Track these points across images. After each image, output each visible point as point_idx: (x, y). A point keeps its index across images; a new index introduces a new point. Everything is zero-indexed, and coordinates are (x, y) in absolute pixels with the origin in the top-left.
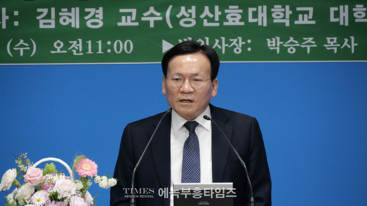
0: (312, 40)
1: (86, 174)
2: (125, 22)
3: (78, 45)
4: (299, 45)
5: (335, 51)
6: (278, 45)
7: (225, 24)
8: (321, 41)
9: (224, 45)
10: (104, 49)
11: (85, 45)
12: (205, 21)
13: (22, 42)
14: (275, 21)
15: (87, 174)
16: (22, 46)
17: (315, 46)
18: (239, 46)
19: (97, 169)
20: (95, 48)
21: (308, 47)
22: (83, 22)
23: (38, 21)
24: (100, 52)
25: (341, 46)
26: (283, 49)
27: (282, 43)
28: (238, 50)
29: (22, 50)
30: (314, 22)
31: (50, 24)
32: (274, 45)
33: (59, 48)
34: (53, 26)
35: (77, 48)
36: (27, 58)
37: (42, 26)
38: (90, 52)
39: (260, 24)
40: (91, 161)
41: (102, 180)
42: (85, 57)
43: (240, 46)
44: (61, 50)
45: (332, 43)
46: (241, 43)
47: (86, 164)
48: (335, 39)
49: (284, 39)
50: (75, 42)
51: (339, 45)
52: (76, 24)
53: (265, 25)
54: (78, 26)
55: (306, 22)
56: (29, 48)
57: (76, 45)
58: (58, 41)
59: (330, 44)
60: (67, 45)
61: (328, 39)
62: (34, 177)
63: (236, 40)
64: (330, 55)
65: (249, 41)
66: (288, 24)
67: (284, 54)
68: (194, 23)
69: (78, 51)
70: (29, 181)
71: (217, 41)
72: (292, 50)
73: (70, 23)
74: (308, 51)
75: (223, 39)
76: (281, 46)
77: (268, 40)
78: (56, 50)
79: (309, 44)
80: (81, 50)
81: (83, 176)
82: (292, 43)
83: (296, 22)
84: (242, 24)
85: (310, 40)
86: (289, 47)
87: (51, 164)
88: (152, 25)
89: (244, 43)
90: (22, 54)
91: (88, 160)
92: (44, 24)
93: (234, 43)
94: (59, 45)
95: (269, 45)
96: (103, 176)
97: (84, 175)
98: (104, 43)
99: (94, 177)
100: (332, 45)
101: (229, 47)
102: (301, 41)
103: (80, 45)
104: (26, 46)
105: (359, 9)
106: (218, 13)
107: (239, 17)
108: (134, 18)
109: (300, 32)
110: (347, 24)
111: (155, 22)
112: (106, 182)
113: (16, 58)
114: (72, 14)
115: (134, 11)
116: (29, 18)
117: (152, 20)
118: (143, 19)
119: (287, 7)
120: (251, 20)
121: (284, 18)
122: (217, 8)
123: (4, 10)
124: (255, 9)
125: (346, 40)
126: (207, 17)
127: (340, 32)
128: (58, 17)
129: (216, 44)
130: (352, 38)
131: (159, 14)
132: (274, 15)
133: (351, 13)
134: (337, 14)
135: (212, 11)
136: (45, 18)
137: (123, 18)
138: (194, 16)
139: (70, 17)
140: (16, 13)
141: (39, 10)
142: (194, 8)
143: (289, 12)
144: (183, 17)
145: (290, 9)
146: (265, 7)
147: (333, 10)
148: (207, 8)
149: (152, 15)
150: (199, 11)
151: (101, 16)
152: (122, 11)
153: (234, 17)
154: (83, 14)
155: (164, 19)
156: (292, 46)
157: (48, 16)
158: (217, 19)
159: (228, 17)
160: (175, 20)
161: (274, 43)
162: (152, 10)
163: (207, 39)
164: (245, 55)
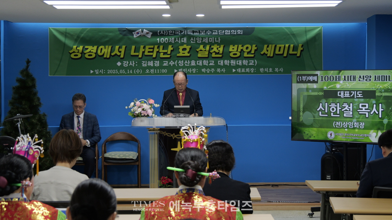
2: (165, 65)
7: (191, 65)
8: (216, 69)
9: (191, 71)
10: (159, 72)
11: (154, 71)
12: (186, 64)
13: (138, 70)
14: (204, 64)
16: (138, 71)
19: (154, 102)
20: (157, 71)
21: (213, 71)
22: (154, 65)
23: (142, 64)
24: (158, 72)
26: (206, 72)
29: (138, 72)
30: (214, 65)
33: (148, 72)
34: (146, 66)
36: (139, 74)
37: (143, 66)
38: (156, 72)
39: (200, 65)
42: (155, 74)
46: (195, 70)
48: (220, 69)
49: (206, 69)
51: (221, 71)
52: (152, 65)
54: (152, 66)
55: (212, 65)
56: (140, 71)
57: (152, 71)
60: (150, 71)
61: (218, 69)
64: (218, 73)
65: (197, 70)
66: (207, 65)
67: (206, 73)
68: (183, 65)
69: (152, 72)
70: (137, 105)
71: (189, 69)
72: (208, 72)
73: (150, 65)
75: (190, 69)
77: (202, 69)
81: (151, 104)
83: (209, 65)
84: (195, 65)
85: (213, 69)
87: (143, 101)
88: (172, 65)
90: (138, 73)
93: (193, 70)
94: (147, 71)
95: (202, 71)
96: (156, 104)
98: (159, 70)
99: (154, 104)
100: (219, 71)
102: (211, 70)
103: (153, 71)
105: (226, 61)
106: (189, 62)
107: (195, 63)
108: (167, 63)
109: (210, 67)
110: (223, 65)
111: (173, 64)
112: (157, 106)
113: (137, 74)
114: (151, 63)
115: (167, 62)
116: (140, 64)
117: (172, 64)
118: (169, 64)
119: (207, 61)
120: (198, 64)
121: (206, 63)
122: (189, 61)
123: (133, 62)
124: (199, 61)
125: (222, 69)
126: (186, 63)
127: (221, 67)
128: (147, 63)
129: (189, 70)
130: (224, 69)
131: (173, 62)
132: (204, 63)
133: (224, 62)
134: (220, 62)
135: (187, 62)
136: (144, 64)
137: (164, 63)
138: (183, 63)
139: (150, 63)
140: (137, 62)
141: (142, 62)
142: (183, 61)
143: (207, 62)
144: (180, 63)
145: (208, 61)
146: (201, 61)
147: (219, 61)
148: (186, 61)
149: (172, 63)
150: (184, 62)
151: (158, 63)
152: (164, 62)
153: (193, 63)
154: (154, 63)
155: (175, 64)
156: (208, 71)
157: (145, 63)
158: (189, 64)
159: (192, 63)
160: (178, 64)
161: (204, 70)
162: (172, 61)
163: (186, 69)
164: (196, 73)
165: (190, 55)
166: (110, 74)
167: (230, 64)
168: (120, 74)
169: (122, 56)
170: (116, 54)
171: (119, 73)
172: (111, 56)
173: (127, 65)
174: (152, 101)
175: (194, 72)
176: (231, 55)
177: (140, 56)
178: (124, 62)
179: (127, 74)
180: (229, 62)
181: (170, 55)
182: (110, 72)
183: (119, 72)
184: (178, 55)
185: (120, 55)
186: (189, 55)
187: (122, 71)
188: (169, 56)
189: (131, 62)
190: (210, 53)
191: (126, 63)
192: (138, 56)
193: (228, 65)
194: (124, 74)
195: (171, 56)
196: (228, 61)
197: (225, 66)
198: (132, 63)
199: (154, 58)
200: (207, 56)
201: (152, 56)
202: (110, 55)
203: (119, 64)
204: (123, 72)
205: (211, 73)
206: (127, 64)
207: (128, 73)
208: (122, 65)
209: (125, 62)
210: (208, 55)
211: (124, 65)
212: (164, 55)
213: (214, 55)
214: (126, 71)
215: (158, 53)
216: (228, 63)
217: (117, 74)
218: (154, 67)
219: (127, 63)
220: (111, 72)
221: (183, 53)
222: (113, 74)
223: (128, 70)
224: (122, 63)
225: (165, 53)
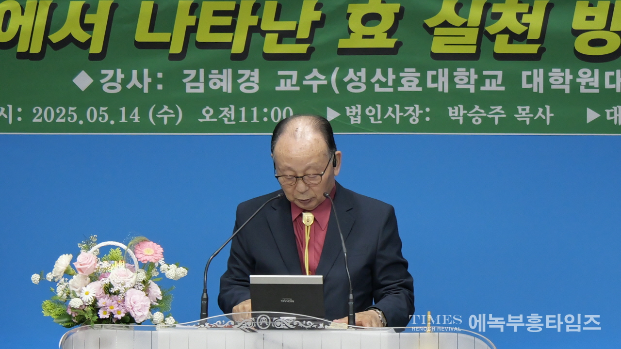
0: (501, 110)
1: (146, 260)
2: (284, 86)
3: (229, 112)
4: (485, 115)
5: (528, 123)
6: (461, 114)
7: (400, 89)
8: (511, 109)
9: (398, 114)
10: (260, 117)
11: (238, 113)
12: (377, 86)
13: (166, 108)
14: (458, 87)
15: (148, 260)
16: (166, 113)
17: (504, 116)
18: (415, 116)
19: (161, 253)
20: (249, 116)
21: (496, 117)
22: (236, 85)
23: (185, 84)
24: (255, 120)
25: (535, 116)
26: (467, 120)
27: (466, 112)
28: (414, 120)
29: (166, 117)
30: (503, 88)
31: (198, 88)
32: (456, 114)
33: (208, 116)
34: (201, 90)
35: (229, 116)
36: (172, 126)
37: (189, 90)
38: (243, 120)
39: (440, 90)
40: (155, 244)
41: (169, 269)
42: (239, 127)
43: (417, 115)
44: (211, 117)
45: (524, 113)
46: (418, 112)
47: (148, 249)
48: (528, 108)
49: (468, 108)
50: (227, 109)
51: (532, 115)
52: (228, 88)
53: (446, 91)
54: (230, 91)
55: (494, 88)
56: (174, 116)
57: (228, 113)
58: (208, 108)
59: (521, 114)
60: (217, 112)
61: (520, 108)
62: (84, 264)
63: (412, 108)
64: (521, 126)
65: (428, 110)
66: (472, 90)
67: (468, 124)
68: (364, 88)
69: (229, 120)
70: (80, 269)
71: (390, 109)
72: (477, 121)
73: (221, 87)
74: (496, 122)
75: (397, 106)
76: (465, 115)
77: (450, 109)
78: (204, 117)
79: (497, 113)
80: (233, 118)
81: (143, 263)
82: (477, 112)
83: (482, 88)
84: (420, 89)
85: (499, 109)
86: (474, 117)
87: (116, 250)
88: (315, 90)
89: (422, 112)
90: (166, 122)
91: (151, 243)
92: (192, 88)
93: (410, 112)
94: (208, 112)
95: (451, 114)
96: (171, 264)
97: (144, 260)
98: (260, 111)
99: (160, 265)
100: (524, 115)
101: (404, 116)
102: (488, 111)
103: (233, 112)
104: (170, 113)
105: (556, 74)
106: (391, 76)
107: (417, 81)
108: (294, 82)
109: (486, 100)
110: (541, 91)
111: (319, 86)
112: (174, 272)
113: (160, 126)
114: (224, 77)
115: (294, 74)
116: (175, 81)
117: (315, 84)
118: (305, 83)
119: (472, 70)
120: (430, 85)
121: (469, 83)
122: (390, 70)
123: (146, 71)
124: (434, 73)
125: (541, 110)
126: (379, 81)
127: (534, 100)
128: (207, 80)
129: (389, 113)
130: (548, 107)
131: (323, 77)
132: (456, 80)
133: (546, 78)
134: (530, 80)
135: (385, 74)
136: (192, 81)
137: (282, 81)
138: (364, 80)
139: (221, 80)
140: (160, 75)
141: (186, 72)
142: (364, 70)
143: (474, 77)
144: (351, 81)
145: (476, 73)
146: (446, 70)
147: (525, 74)
148: (379, 71)
149: (315, 78)
150: (370, 74)
151: (256, 79)
152: (280, 73)
153: (410, 81)
154: (236, 77)
155: (330, 83)
156: (477, 115)
157: (196, 79)
158: (390, 83)
159: (403, 81)
160: (341, 84)
161: (456, 113)
162: (315, 72)
163: (379, 106)
164: (422, 126)
165: (398, 44)
166: (43, 126)
167: (575, 86)
168: (88, 127)
169: (96, 48)
170: (70, 39)
171: (81, 122)
172: (48, 47)
173: (119, 88)
174: (152, 252)
175: (414, 121)
176: (582, 45)
177: (176, 48)
178: (103, 72)
179: (119, 127)
180: (569, 77)
181: (306, 46)
182: (42, 115)
183: (82, 115)
184: (343, 44)
185: (89, 42)
186: (390, 43)
187: (93, 114)
188: (302, 49)
189: (135, 73)
190: (484, 38)
191: (114, 79)
192: (166, 45)
193: (567, 91)
194: (106, 127)
195: (311, 50)
196: (568, 71)
197: (551, 95)
198: (141, 79)
199: (236, 57)
200: (472, 50)
201: (229, 45)
202: (46, 41)
203: (83, 81)
204: (99, 115)
205: (487, 124)
206: (119, 80)
207: (123, 120)
208: (96, 87)
209: (111, 73)
210: (479, 43)
211: (105, 88)
212: (280, 41)
213: (502, 45)
214: (114, 114)
215: (256, 36)
216: (568, 82)
217: (75, 127)
218: (237, 98)
219: (120, 76)
220: (49, 117)
221: (365, 37)
222: (55, 127)
223: (123, 109)
224: (96, 76)
225: (284, 36)
